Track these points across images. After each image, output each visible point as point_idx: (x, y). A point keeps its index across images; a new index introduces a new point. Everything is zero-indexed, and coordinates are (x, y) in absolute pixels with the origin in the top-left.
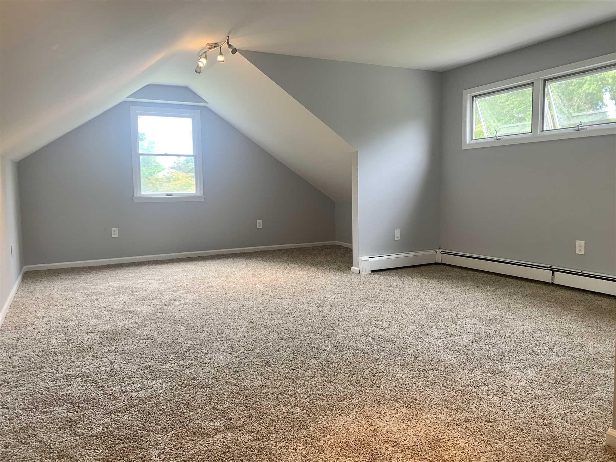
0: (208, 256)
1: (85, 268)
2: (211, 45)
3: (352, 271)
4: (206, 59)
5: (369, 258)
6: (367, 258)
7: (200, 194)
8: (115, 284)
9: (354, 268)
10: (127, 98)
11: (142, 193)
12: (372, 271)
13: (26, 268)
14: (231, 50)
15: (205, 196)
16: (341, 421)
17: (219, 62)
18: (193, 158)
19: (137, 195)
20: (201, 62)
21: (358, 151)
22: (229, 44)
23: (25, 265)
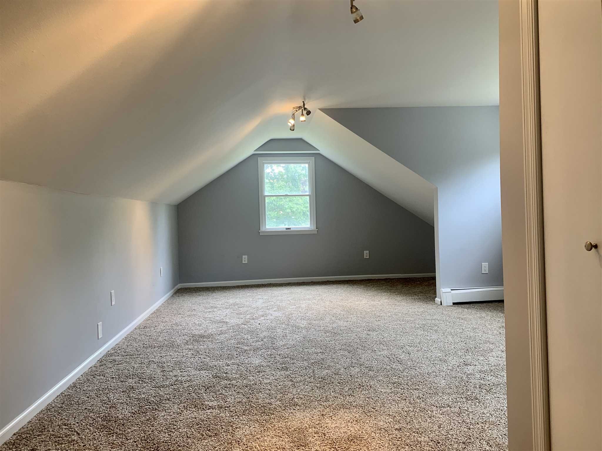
0: (319, 282)
1: (221, 287)
2: (295, 108)
3: (436, 302)
4: (294, 120)
5: (451, 290)
6: (449, 290)
7: (314, 228)
8: (231, 301)
9: (437, 300)
10: (254, 151)
11: (267, 227)
12: (454, 304)
13: (180, 286)
14: (306, 112)
15: (317, 230)
16: (299, 415)
17: (301, 121)
18: (308, 197)
19: (262, 229)
20: (289, 122)
21: (437, 188)
22: (305, 107)
23: (179, 283)
